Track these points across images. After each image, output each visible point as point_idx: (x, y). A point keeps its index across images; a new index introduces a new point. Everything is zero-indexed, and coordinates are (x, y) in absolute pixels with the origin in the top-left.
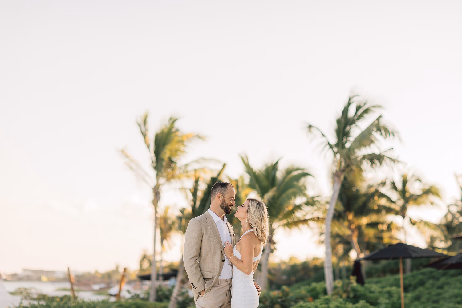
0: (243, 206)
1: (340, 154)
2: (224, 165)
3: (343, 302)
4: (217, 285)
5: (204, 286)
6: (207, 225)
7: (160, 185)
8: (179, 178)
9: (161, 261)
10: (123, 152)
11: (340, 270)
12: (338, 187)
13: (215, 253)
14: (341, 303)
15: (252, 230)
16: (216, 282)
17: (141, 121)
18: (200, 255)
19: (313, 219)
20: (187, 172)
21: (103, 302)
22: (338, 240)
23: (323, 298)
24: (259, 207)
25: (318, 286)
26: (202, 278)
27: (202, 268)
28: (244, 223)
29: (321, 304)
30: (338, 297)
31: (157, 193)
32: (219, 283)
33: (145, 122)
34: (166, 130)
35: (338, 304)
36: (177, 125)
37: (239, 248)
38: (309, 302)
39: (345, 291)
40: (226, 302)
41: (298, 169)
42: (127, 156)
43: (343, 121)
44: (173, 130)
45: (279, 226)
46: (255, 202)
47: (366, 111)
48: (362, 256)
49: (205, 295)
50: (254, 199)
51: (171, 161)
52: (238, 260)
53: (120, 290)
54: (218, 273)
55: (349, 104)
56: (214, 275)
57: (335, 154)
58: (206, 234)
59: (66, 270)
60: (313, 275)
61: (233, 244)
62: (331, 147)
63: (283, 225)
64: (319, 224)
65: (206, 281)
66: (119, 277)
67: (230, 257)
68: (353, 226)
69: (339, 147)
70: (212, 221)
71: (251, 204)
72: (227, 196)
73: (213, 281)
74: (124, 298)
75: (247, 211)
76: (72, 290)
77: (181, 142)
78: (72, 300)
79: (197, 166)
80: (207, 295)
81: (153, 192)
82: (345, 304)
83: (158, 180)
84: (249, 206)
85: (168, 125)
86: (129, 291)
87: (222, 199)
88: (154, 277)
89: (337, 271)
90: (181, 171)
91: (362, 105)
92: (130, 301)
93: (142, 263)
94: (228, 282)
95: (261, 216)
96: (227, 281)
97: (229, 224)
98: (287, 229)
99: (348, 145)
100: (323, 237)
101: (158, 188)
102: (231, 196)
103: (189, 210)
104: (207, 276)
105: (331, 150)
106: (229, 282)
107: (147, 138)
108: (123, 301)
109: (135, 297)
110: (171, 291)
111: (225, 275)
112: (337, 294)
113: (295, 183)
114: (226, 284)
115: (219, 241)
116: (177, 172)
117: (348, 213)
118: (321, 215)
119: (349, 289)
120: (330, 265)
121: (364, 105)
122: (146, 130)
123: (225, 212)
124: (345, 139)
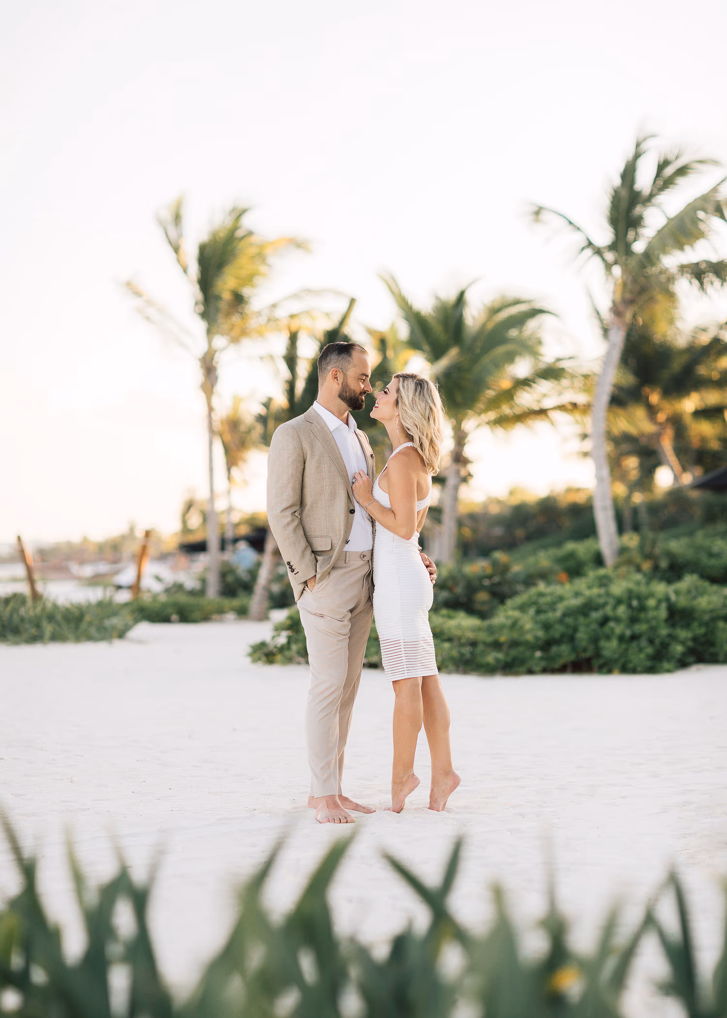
0: (386, 393)
1: (622, 266)
2: (352, 301)
3: (644, 581)
4: (341, 563)
5: (314, 568)
6: (312, 435)
7: (215, 351)
8: (260, 334)
9: (230, 510)
10: (129, 284)
11: (635, 511)
12: (618, 337)
13: (333, 495)
14: (638, 583)
15: (410, 444)
16: (340, 556)
17: (167, 215)
18: (302, 502)
19: (561, 408)
20: (276, 320)
21: (100, 604)
22: (625, 447)
23: (592, 574)
24: (420, 392)
25: (581, 548)
26: (309, 552)
27: (307, 530)
28: (392, 429)
29: (589, 587)
30: (632, 569)
31: (209, 368)
32: (347, 559)
33: (177, 218)
34: (222, 234)
35: (631, 585)
36: (247, 222)
37: (384, 483)
38: (562, 583)
39: (648, 556)
40: (364, 600)
41: (517, 302)
42: (138, 294)
43: (624, 193)
44: (239, 233)
45: (479, 425)
46: (410, 380)
47: (682, 171)
48: (687, 479)
49: (317, 586)
50: (409, 375)
51: (239, 299)
52: (383, 508)
53: (139, 577)
54: (341, 538)
55: (637, 156)
56: (335, 542)
57: (608, 267)
58: (312, 455)
59: (13, 540)
60: (568, 523)
61: (371, 475)
62: (598, 252)
63: (488, 423)
64: (578, 416)
65: (319, 558)
66: (134, 547)
67: (366, 504)
68: (662, 417)
69: (617, 250)
70: (324, 428)
71: (403, 387)
72: (352, 372)
73: (332, 556)
74: (149, 591)
75: (397, 403)
76: (31, 580)
77: (260, 256)
78: (30, 603)
79: (295, 307)
80: (322, 587)
81: (202, 367)
82: (648, 583)
83: (210, 342)
84: (398, 391)
85: (229, 223)
86: (158, 579)
87: (340, 380)
88: (213, 544)
89: (627, 514)
90: (262, 320)
91: (671, 157)
92: (163, 598)
93: (187, 516)
94: (366, 558)
95: (428, 408)
96: (364, 556)
97: (359, 432)
98: (500, 431)
99: (639, 247)
100: (588, 445)
101: (212, 359)
102: (361, 373)
103: (281, 401)
104: (320, 545)
105: (597, 259)
106: (368, 558)
107: (181, 251)
108: (146, 598)
109: (174, 590)
110: (253, 574)
111: (359, 542)
112: (629, 562)
113: (513, 333)
114: (361, 563)
115: (342, 470)
116: (253, 323)
117: (646, 390)
118: (581, 399)
119: (657, 551)
120: (609, 503)
121: (677, 158)
122: (180, 236)
123: (350, 407)
124: (631, 235)
